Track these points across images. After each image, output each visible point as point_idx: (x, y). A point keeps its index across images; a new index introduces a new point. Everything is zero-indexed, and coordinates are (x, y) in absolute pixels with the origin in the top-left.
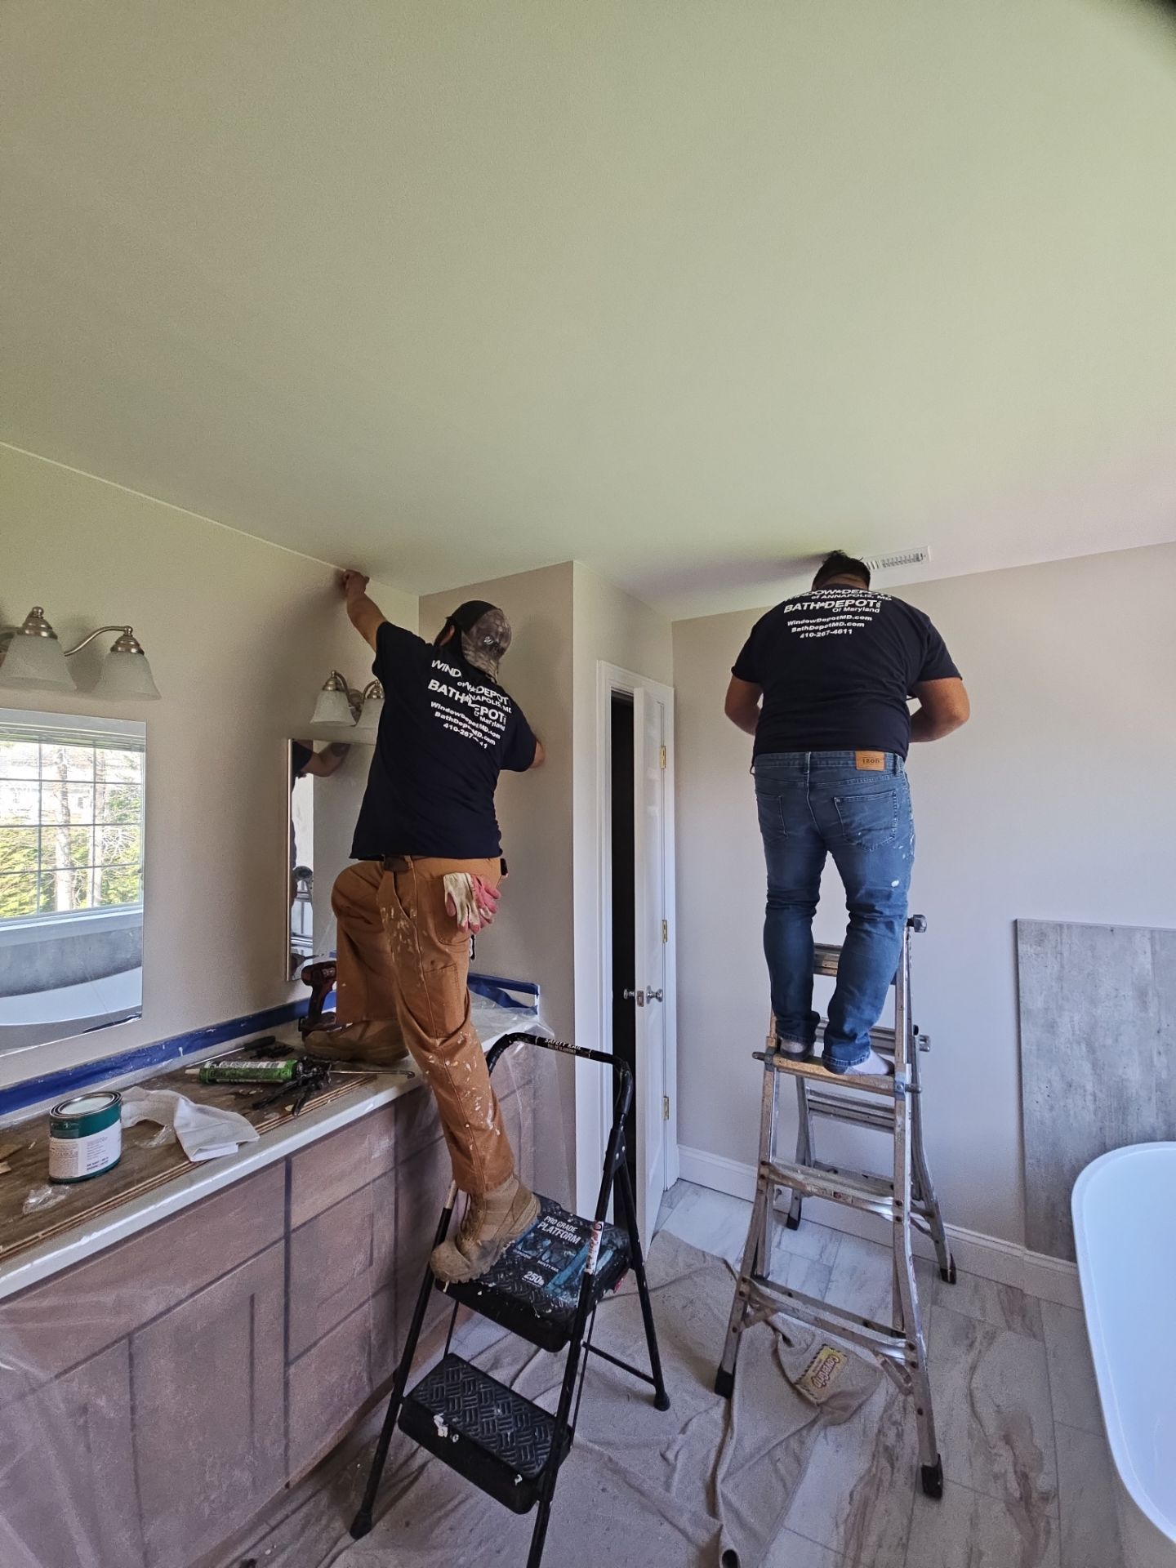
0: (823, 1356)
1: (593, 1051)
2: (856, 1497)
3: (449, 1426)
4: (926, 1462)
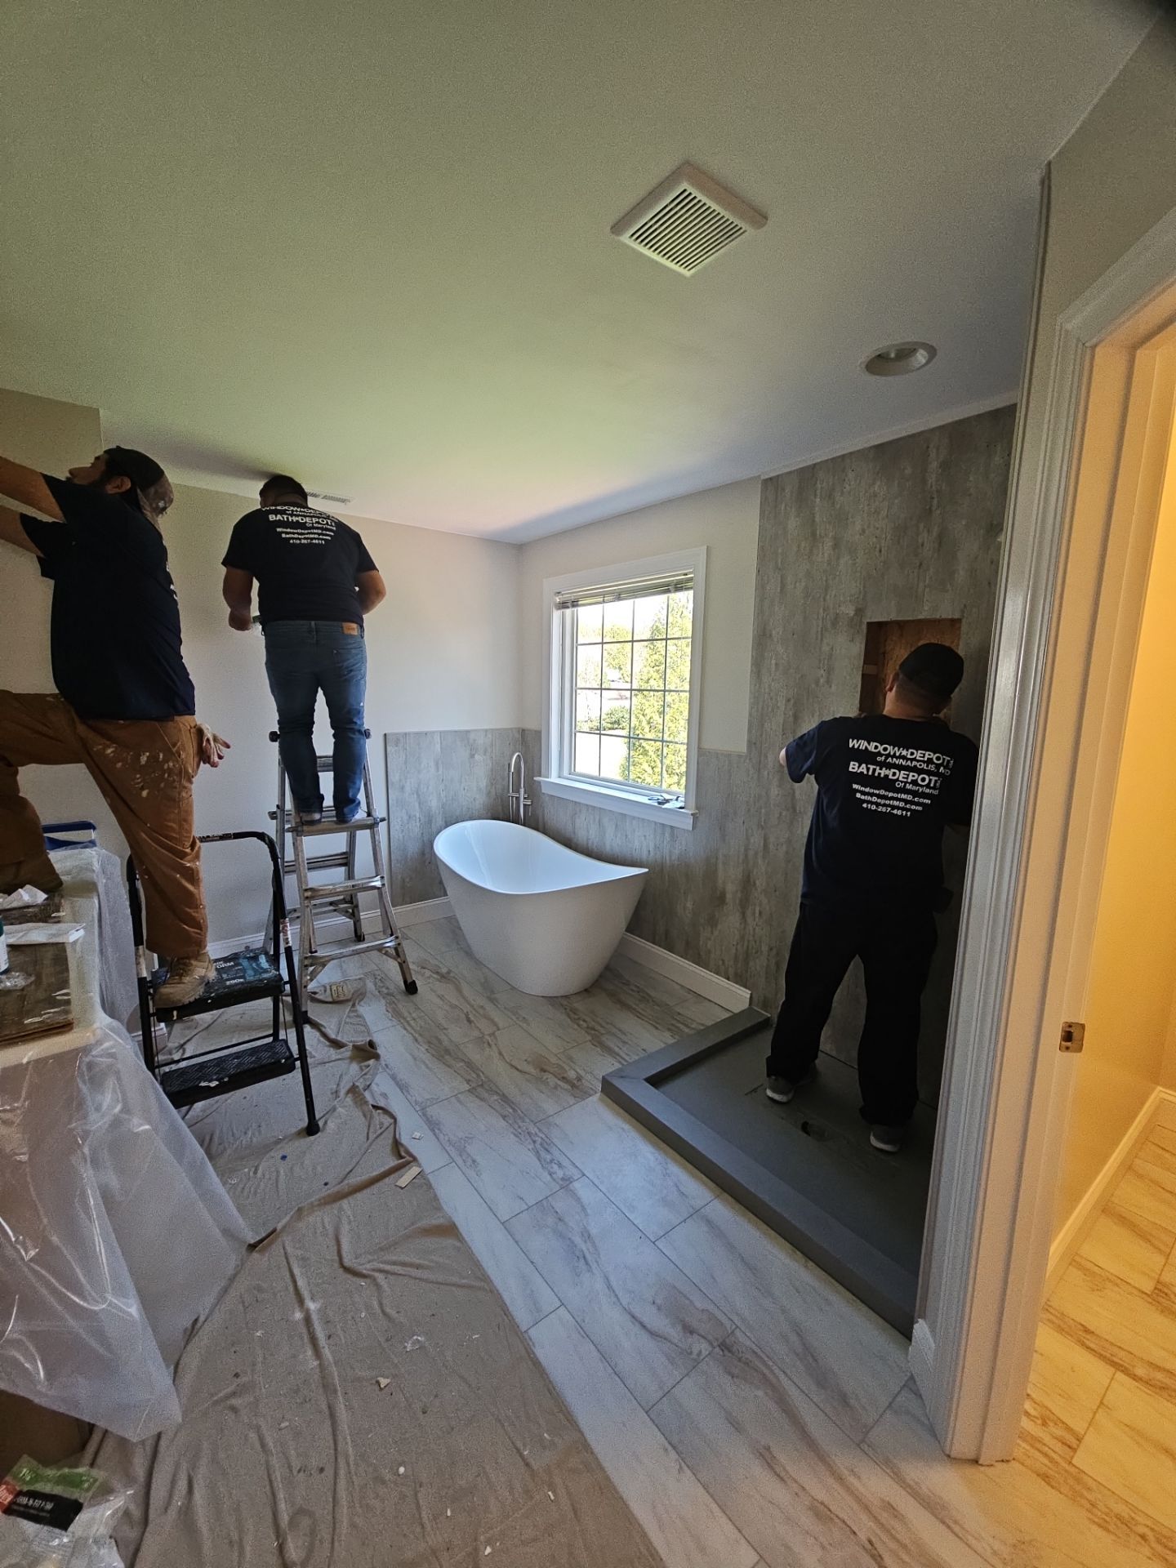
0: (334, 988)
1: (234, 834)
2: (390, 1010)
3: (216, 1080)
4: (409, 981)
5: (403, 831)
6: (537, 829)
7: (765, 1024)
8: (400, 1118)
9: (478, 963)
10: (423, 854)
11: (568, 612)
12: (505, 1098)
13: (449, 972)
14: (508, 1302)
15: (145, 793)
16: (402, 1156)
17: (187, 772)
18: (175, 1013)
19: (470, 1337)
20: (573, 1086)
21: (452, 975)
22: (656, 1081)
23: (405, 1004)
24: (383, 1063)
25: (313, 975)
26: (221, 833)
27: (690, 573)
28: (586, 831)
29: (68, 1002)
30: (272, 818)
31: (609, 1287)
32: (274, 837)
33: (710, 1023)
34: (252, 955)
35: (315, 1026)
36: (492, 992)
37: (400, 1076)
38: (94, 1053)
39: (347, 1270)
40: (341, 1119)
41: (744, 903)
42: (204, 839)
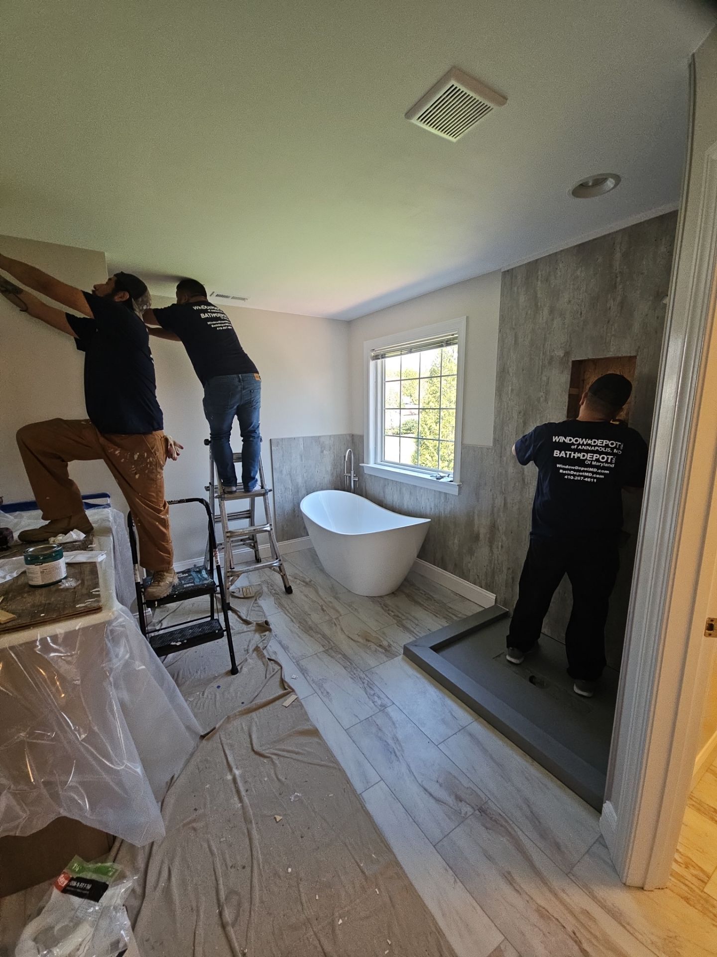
1: (188, 499)
2: (277, 603)
3: (180, 641)
4: (287, 586)
5: (282, 497)
6: (361, 495)
7: (505, 615)
8: (283, 666)
9: (328, 576)
10: (294, 511)
11: (379, 361)
12: (345, 656)
13: (310, 582)
14: (349, 775)
15: (137, 476)
16: (286, 689)
17: (160, 463)
18: (156, 603)
19: (328, 795)
20: (386, 650)
21: (312, 582)
22: (437, 648)
23: (285, 599)
24: (274, 634)
25: (233, 582)
26: (179, 499)
27: (456, 334)
28: (392, 496)
29: (99, 596)
30: (207, 490)
31: (410, 771)
32: (208, 501)
33: (469, 614)
34: (198, 570)
35: (234, 611)
36: (337, 593)
37: (284, 642)
38: (113, 625)
39: (256, 753)
40: (250, 666)
41: (491, 541)
42: (171, 503)
